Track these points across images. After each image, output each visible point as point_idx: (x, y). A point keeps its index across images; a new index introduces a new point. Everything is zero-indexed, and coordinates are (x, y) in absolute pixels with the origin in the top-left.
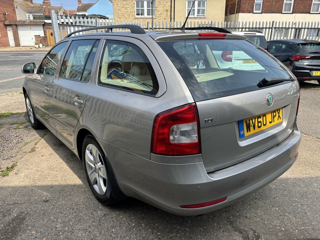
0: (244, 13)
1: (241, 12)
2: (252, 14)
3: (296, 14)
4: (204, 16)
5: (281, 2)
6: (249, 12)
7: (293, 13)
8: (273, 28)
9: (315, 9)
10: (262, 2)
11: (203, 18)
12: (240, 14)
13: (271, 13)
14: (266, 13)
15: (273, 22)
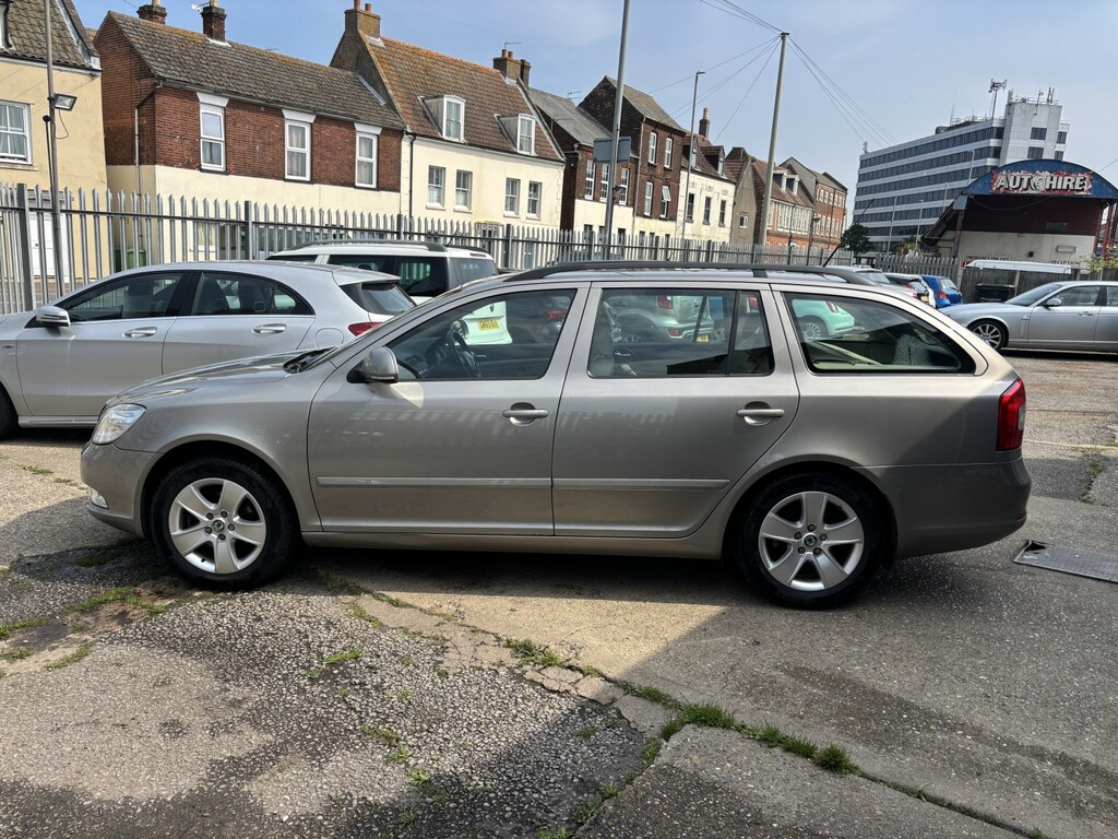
0: (172, 165)
1: (160, 163)
2: (197, 172)
3: (322, 186)
4: (25, 160)
5: (278, 147)
6: (188, 166)
7: (312, 181)
8: (250, 223)
9: (363, 179)
10: (223, 139)
11: (20, 167)
12: (157, 166)
13: (255, 176)
14: (238, 173)
15: (247, 203)
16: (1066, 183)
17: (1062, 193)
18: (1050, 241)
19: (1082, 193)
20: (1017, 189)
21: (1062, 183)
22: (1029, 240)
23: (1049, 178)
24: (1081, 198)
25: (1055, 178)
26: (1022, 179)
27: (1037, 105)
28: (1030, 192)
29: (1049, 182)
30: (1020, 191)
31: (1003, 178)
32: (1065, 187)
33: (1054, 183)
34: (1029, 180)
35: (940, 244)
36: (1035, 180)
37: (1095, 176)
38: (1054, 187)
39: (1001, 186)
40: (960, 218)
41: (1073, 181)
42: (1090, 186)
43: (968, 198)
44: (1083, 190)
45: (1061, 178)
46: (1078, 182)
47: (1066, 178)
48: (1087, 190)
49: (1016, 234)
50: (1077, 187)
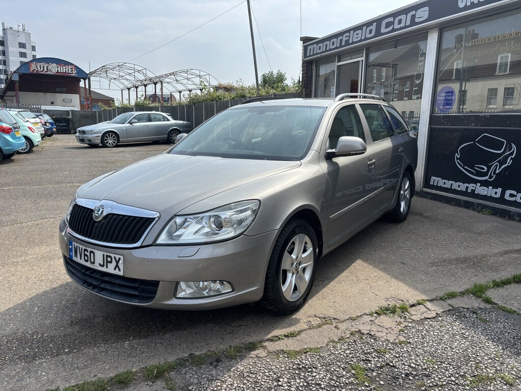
16: (64, 70)
17: (64, 74)
18: (60, 97)
19: (73, 75)
20: (43, 71)
21: (63, 69)
22: (50, 96)
23: (56, 67)
24: (72, 77)
25: (59, 67)
26: (43, 67)
27: (18, 31)
28: (48, 73)
29: (57, 69)
30: (44, 72)
31: (34, 66)
32: (64, 72)
33: (59, 69)
34: (47, 67)
35: (5, 98)
36: (50, 67)
37: (77, 67)
38: (59, 71)
39: (34, 69)
40: (17, 85)
41: (67, 69)
42: (76, 72)
43: (19, 75)
44: (73, 73)
45: (62, 67)
46: (70, 70)
47: (64, 67)
48: (74, 73)
49: (43, 93)
50: (70, 72)
